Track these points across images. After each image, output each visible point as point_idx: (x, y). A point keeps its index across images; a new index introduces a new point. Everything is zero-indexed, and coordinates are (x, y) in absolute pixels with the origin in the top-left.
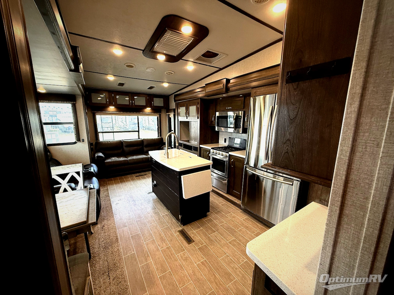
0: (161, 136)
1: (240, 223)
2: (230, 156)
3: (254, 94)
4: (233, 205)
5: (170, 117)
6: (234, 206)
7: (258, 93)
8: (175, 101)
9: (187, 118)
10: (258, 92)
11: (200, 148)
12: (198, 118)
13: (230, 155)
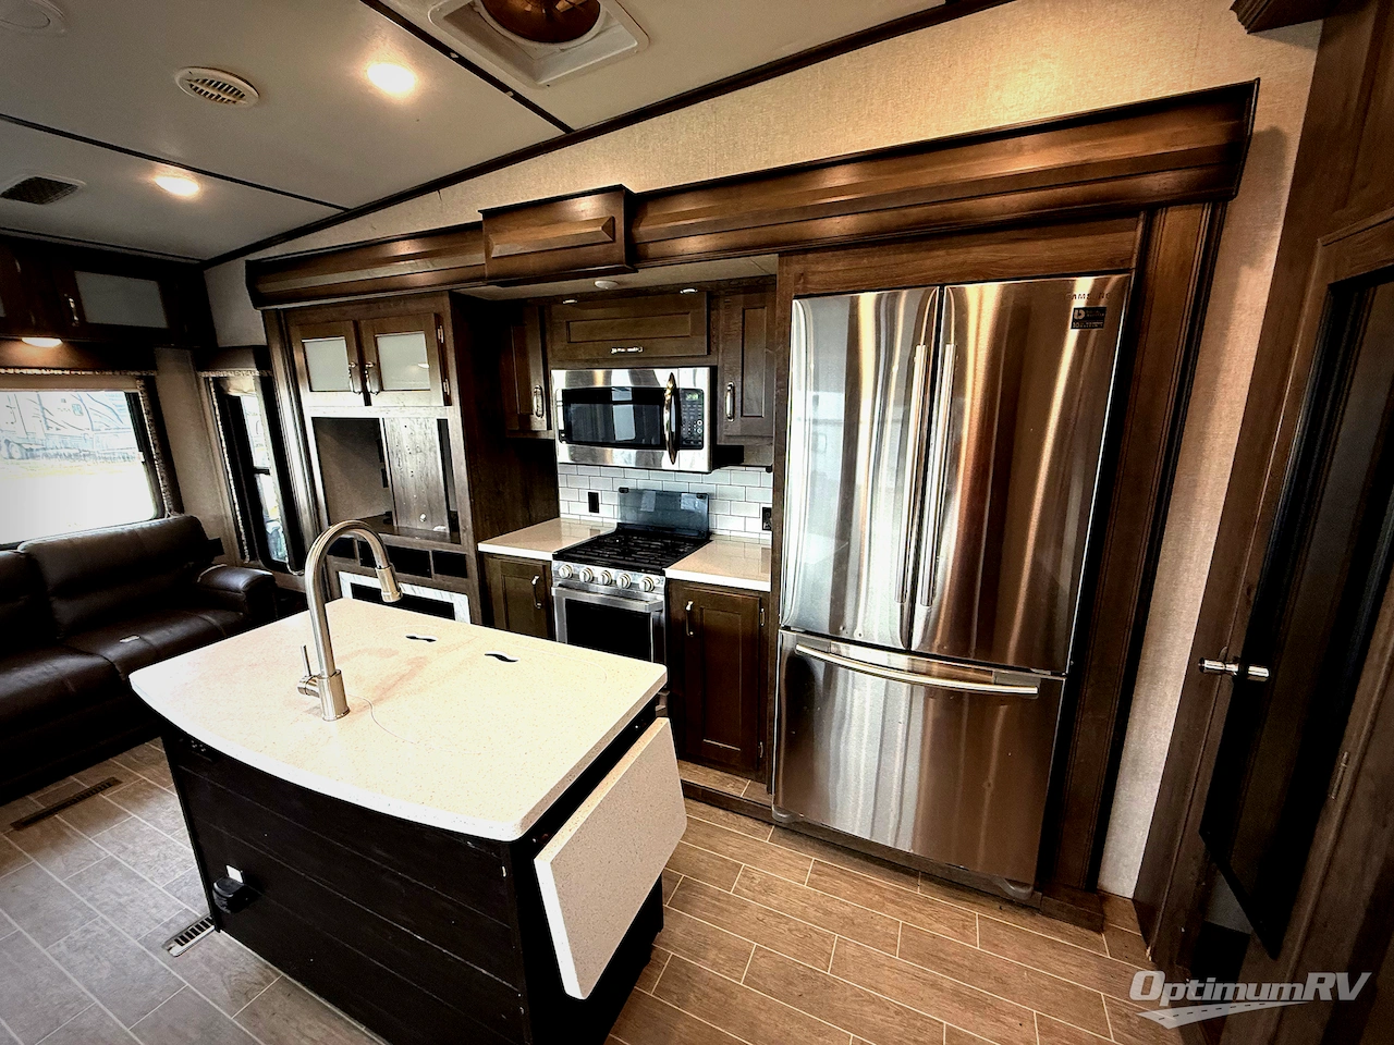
0: (179, 506)
1: (811, 911)
2: (673, 585)
3: (796, 282)
4: (721, 812)
5: (233, 393)
6: (731, 815)
7: (816, 278)
8: (258, 300)
9: (368, 402)
10: (814, 273)
11: (481, 556)
12: (448, 401)
13: (669, 581)
